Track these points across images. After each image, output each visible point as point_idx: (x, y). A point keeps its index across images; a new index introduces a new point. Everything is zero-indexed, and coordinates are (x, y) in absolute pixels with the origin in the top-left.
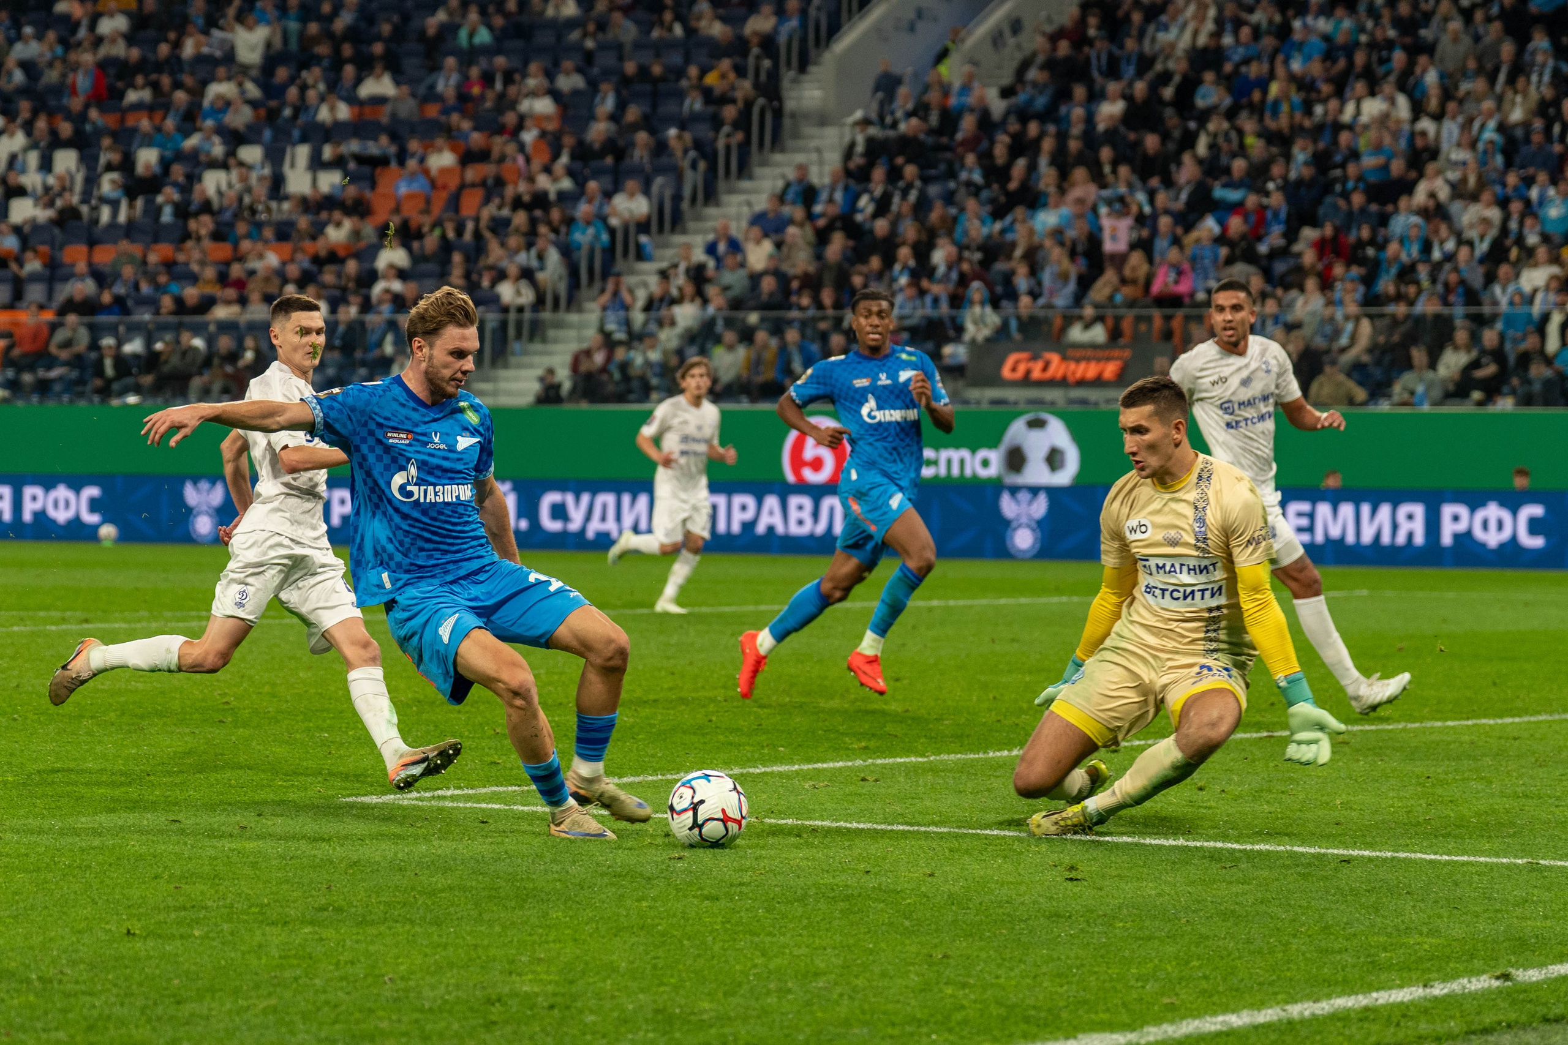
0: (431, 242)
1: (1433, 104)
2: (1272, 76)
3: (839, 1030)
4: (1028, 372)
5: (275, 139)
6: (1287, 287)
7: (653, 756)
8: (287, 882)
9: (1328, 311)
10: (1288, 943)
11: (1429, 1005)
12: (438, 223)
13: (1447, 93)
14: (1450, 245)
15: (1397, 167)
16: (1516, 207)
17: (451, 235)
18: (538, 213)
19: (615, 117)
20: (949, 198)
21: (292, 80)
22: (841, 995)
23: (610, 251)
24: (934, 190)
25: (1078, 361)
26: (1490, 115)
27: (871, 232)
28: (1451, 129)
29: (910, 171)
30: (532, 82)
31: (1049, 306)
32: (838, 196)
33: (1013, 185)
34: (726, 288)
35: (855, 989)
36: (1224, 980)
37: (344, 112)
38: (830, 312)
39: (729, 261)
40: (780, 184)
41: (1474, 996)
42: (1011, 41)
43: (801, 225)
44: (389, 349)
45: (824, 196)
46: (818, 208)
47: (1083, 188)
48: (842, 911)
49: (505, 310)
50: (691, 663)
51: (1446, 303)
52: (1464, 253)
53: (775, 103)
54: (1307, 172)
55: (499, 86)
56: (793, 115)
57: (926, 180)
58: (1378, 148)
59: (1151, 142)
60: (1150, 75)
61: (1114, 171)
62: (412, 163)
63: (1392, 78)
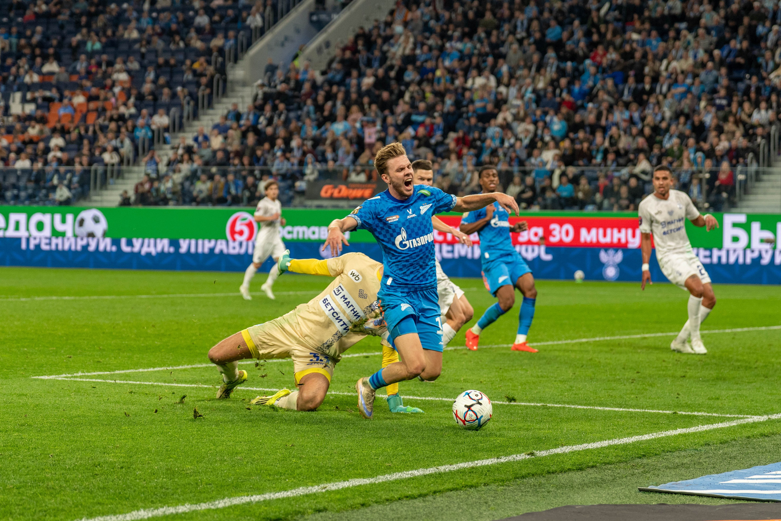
0: (74, 135)
1: (505, 80)
2: (437, 68)
3: (246, 477)
4: (332, 194)
5: (6, 90)
6: (443, 158)
7: (168, 359)
8: (7, 413)
9: (460, 169)
10: (439, 440)
11: (499, 466)
12: (77, 127)
13: (512, 76)
14: (512, 141)
15: (490, 107)
16: (540, 124)
17: (83, 132)
18: (120, 123)
19: (155, 82)
20: (299, 118)
21: (14, 64)
22: (248, 462)
23: (152, 140)
24: (292, 115)
25: (354, 188)
26: (529, 85)
27: (265, 133)
28: (513, 91)
29: (281, 106)
30: (118, 66)
31: (341, 165)
32: (251, 117)
33: (326, 113)
34: (202, 157)
35: (253, 460)
36: (412, 455)
37: (36, 78)
38: (247, 167)
39: (204, 145)
40: (225, 112)
41: (518, 462)
42: (325, 51)
43: (235, 130)
44: (55, 181)
45: (245, 117)
46: (242, 122)
47: (356, 114)
48: (249, 426)
49: (106, 165)
50: (185, 319)
51: (510, 165)
52: (518, 144)
53: (223, 76)
54: (452, 109)
55: (104, 67)
56: (232, 82)
57: (289, 110)
58: (482, 99)
59: (385, 95)
60: (385, 66)
61: (370, 107)
62: (66, 101)
63: (488, 69)
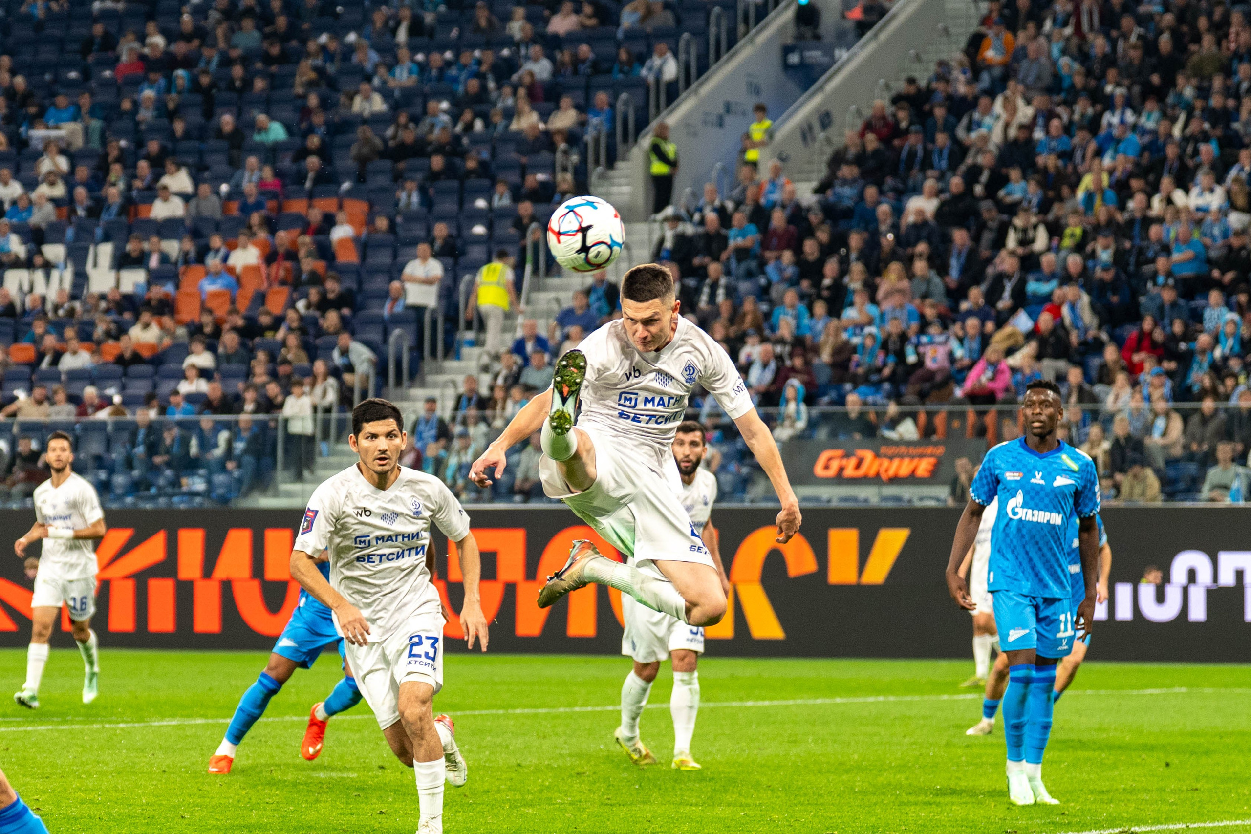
0: (233, 341)
1: (1242, 197)
4: (841, 469)
5: (77, 237)
6: (1099, 383)
9: (1139, 406)
20: (761, 294)
24: (742, 286)
25: (891, 458)
29: (715, 269)
33: (826, 282)
42: (821, 135)
44: (194, 449)
57: (732, 277)
60: (963, 170)
63: (1205, 169)
